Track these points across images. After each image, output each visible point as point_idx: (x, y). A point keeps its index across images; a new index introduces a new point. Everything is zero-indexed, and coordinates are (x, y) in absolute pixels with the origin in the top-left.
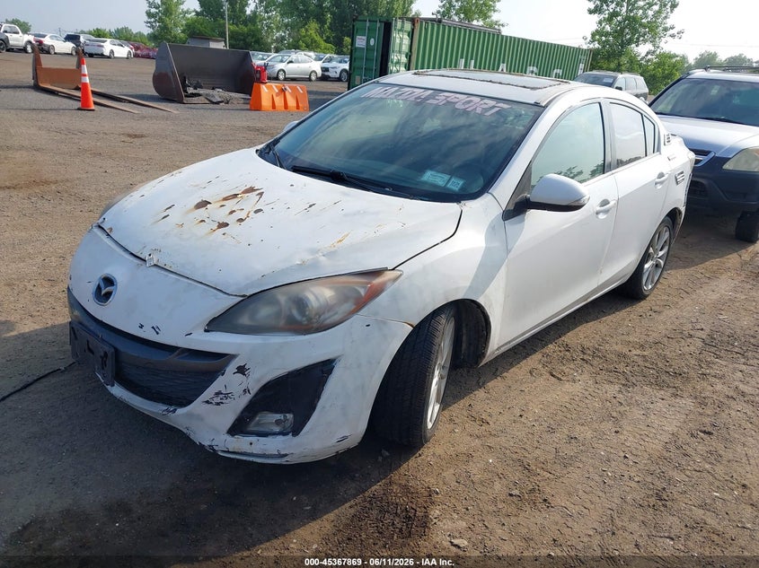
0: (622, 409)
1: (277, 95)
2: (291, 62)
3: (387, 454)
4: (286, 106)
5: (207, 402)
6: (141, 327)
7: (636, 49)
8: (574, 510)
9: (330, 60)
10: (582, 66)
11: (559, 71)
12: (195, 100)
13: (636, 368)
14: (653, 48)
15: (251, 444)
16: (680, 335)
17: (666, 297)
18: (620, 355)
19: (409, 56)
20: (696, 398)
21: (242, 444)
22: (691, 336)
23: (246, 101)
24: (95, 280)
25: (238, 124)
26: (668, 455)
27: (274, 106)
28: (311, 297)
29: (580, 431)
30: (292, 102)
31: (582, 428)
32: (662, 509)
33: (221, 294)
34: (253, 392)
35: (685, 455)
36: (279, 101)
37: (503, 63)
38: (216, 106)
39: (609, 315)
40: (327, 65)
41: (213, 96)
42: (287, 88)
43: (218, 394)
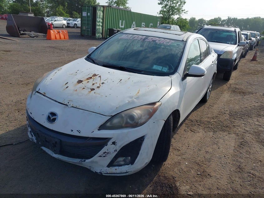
0: (216, 140)
1: (57, 34)
2: (55, 21)
3: (154, 166)
4: (60, 38)
5: (100, 156)
6: (72, 131)
7: (174, 17)
8: (218, 176)
9: (69, 20)
10: (159, 22)
11: (152, 24)
12: (24, 36)
13: (214, 126)
14: (179, 17)
15: (116, 169)
16: (221, 113)
17: (212, 101)
18: (208, 122)
19: (103, 19)
20: (235, 134)
21: (113, 170)
22: (225, 113)
23: (44, 36)
24: (47, 114)
25: (45, 45)
26: (236, 154)
27: (56, 38)
28: (135, 114)
29: (207, 149)
30: (62, 36)
31: (208, 148)
32: (242, 172)
33: (103, 116)
34: (118, 151)
35: (241, 153)
36: (58, 36)
37: (134, 21)
38: (33, 38)
39: (199, 108)
40: (69, 22)
41: (31, 34)
42: (60, 31)
43: (104, 153)
